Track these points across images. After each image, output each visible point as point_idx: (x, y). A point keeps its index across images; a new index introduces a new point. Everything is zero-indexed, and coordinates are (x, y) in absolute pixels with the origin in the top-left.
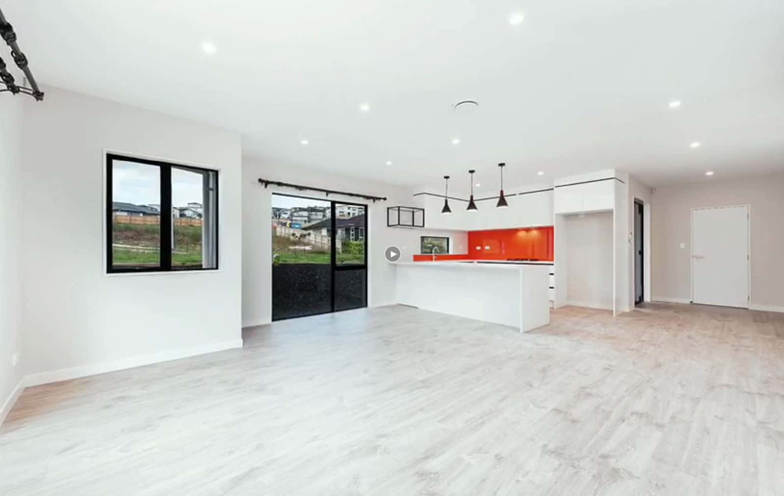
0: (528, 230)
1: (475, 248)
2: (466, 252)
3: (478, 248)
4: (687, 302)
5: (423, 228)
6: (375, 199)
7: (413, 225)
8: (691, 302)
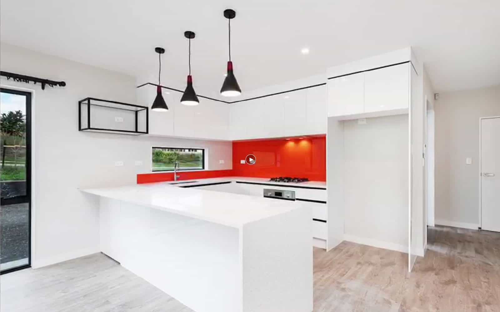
0: (297, 140)
1: (240, 162)
2: (230, 168)
3: (243, 162)
4: (475, 227)
5: (147, 135)
6: (44, 83)
7: (136, 131)
8: (480, 228)
